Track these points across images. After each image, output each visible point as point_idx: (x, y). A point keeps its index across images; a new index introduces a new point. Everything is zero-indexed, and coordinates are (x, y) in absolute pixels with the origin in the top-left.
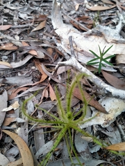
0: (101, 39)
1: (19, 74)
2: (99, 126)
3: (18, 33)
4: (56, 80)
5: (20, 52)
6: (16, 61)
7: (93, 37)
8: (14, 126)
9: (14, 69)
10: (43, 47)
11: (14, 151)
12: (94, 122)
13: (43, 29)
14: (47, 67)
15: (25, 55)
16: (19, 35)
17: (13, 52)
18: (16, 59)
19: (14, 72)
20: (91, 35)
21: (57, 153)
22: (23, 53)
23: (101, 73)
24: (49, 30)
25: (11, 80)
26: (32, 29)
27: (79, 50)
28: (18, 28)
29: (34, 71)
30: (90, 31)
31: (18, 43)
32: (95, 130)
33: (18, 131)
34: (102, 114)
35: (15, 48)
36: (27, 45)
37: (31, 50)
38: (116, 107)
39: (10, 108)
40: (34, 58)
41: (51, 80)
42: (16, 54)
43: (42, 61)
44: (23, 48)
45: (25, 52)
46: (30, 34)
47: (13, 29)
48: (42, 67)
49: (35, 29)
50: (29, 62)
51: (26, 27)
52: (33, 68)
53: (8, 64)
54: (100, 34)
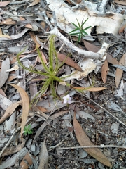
0: (85, 12)
1: (18, 45)
2: (76, 80)
3: (16, 9)
4: (47, 49)
5: (18, 26)
6: (15, 33)
7: (79, 11)
8: (15, 82)
9: (14, 41)
10: (38, 21)
11: (16, 97)
12: (72, 78)
13: (38, 4)
14: (41, 38)
15: (23, 29)
16: (17, 11)
17: (12, 26)
18: (15, 32)
19: (14, 43)
20: (77, 9)
21: (46, 98)
22: (20, 27)
23: (83, 42)
24: (44, 5)
25: (12, 49)
26: (28, 5)
27: (67, 23)
28: (16, 4)
29: (30, 42)
30: (77, 5)
31: (16, 18)
32: (72, 82)
33: (19, 84)
34: (79, 72)
35: (14, 23)
36: (24, 19)
37: (27, 24)
38: (90, 67)
39: (12, 69)
40: (30, 31)
41: (44, 49)
42: (15, 28)
43: (36, 33)
44: (20, 22)
45: (22, 26)
46: (27, 10)
47: (12, 5)
48: (37, 39)
49: (31, 5)
50: (26, 34)
51: (22, 3)
52: (29, 39)
53: (9, 37)
54: (84, 9)
